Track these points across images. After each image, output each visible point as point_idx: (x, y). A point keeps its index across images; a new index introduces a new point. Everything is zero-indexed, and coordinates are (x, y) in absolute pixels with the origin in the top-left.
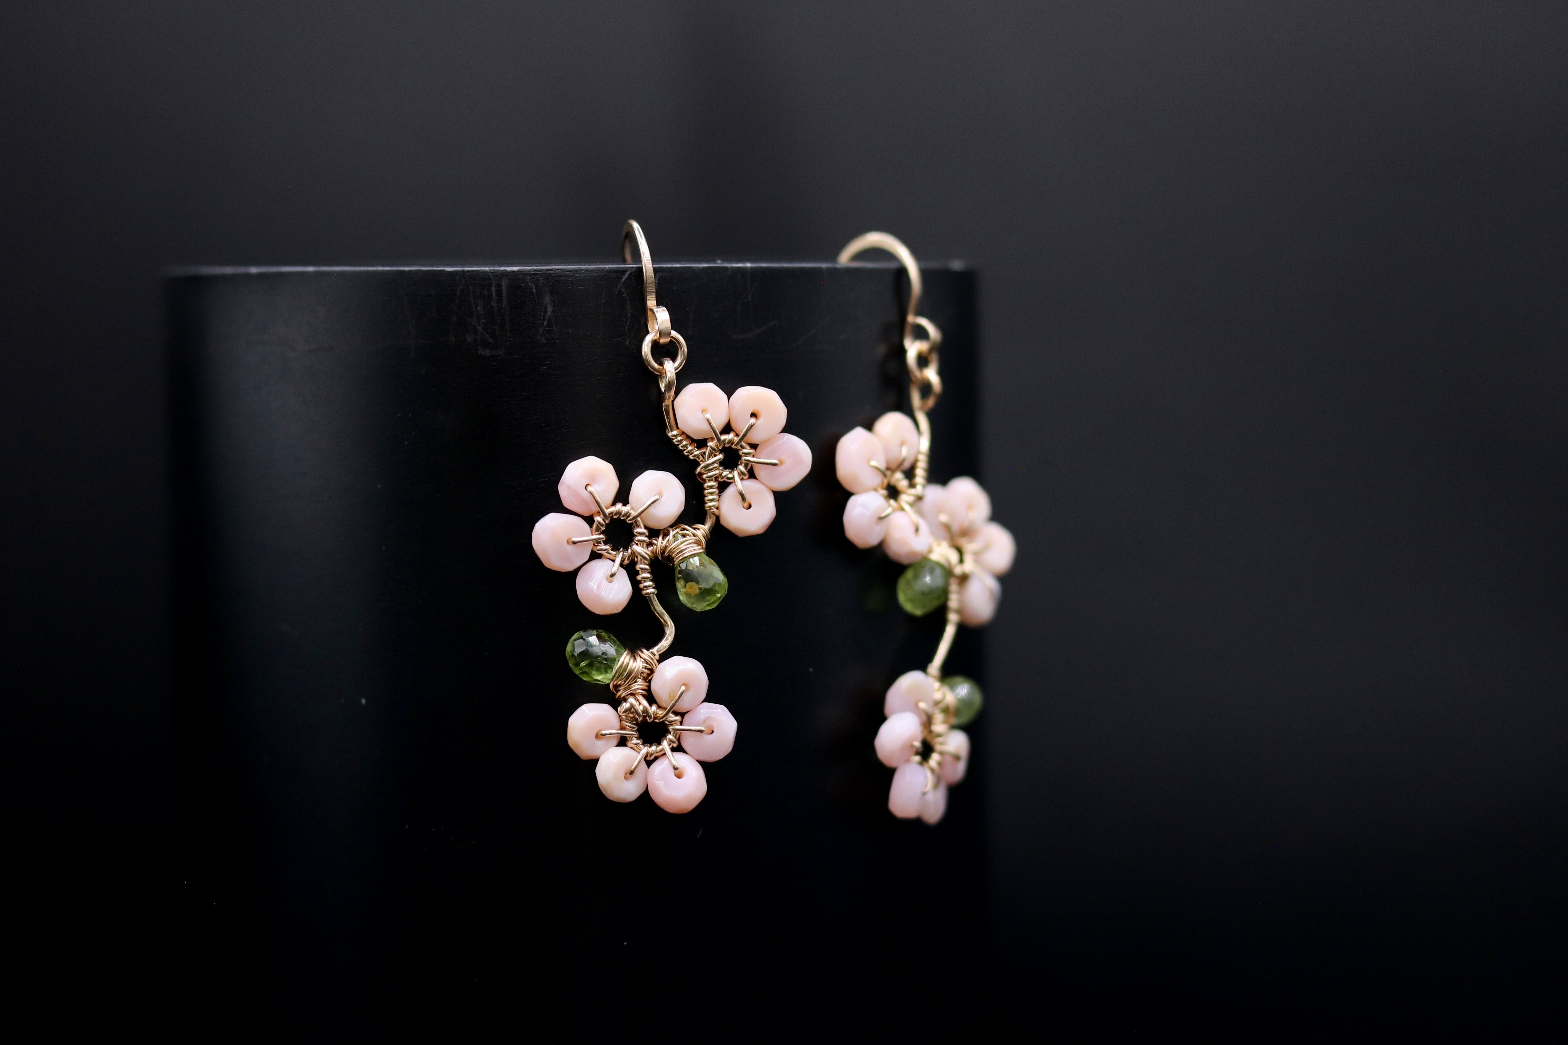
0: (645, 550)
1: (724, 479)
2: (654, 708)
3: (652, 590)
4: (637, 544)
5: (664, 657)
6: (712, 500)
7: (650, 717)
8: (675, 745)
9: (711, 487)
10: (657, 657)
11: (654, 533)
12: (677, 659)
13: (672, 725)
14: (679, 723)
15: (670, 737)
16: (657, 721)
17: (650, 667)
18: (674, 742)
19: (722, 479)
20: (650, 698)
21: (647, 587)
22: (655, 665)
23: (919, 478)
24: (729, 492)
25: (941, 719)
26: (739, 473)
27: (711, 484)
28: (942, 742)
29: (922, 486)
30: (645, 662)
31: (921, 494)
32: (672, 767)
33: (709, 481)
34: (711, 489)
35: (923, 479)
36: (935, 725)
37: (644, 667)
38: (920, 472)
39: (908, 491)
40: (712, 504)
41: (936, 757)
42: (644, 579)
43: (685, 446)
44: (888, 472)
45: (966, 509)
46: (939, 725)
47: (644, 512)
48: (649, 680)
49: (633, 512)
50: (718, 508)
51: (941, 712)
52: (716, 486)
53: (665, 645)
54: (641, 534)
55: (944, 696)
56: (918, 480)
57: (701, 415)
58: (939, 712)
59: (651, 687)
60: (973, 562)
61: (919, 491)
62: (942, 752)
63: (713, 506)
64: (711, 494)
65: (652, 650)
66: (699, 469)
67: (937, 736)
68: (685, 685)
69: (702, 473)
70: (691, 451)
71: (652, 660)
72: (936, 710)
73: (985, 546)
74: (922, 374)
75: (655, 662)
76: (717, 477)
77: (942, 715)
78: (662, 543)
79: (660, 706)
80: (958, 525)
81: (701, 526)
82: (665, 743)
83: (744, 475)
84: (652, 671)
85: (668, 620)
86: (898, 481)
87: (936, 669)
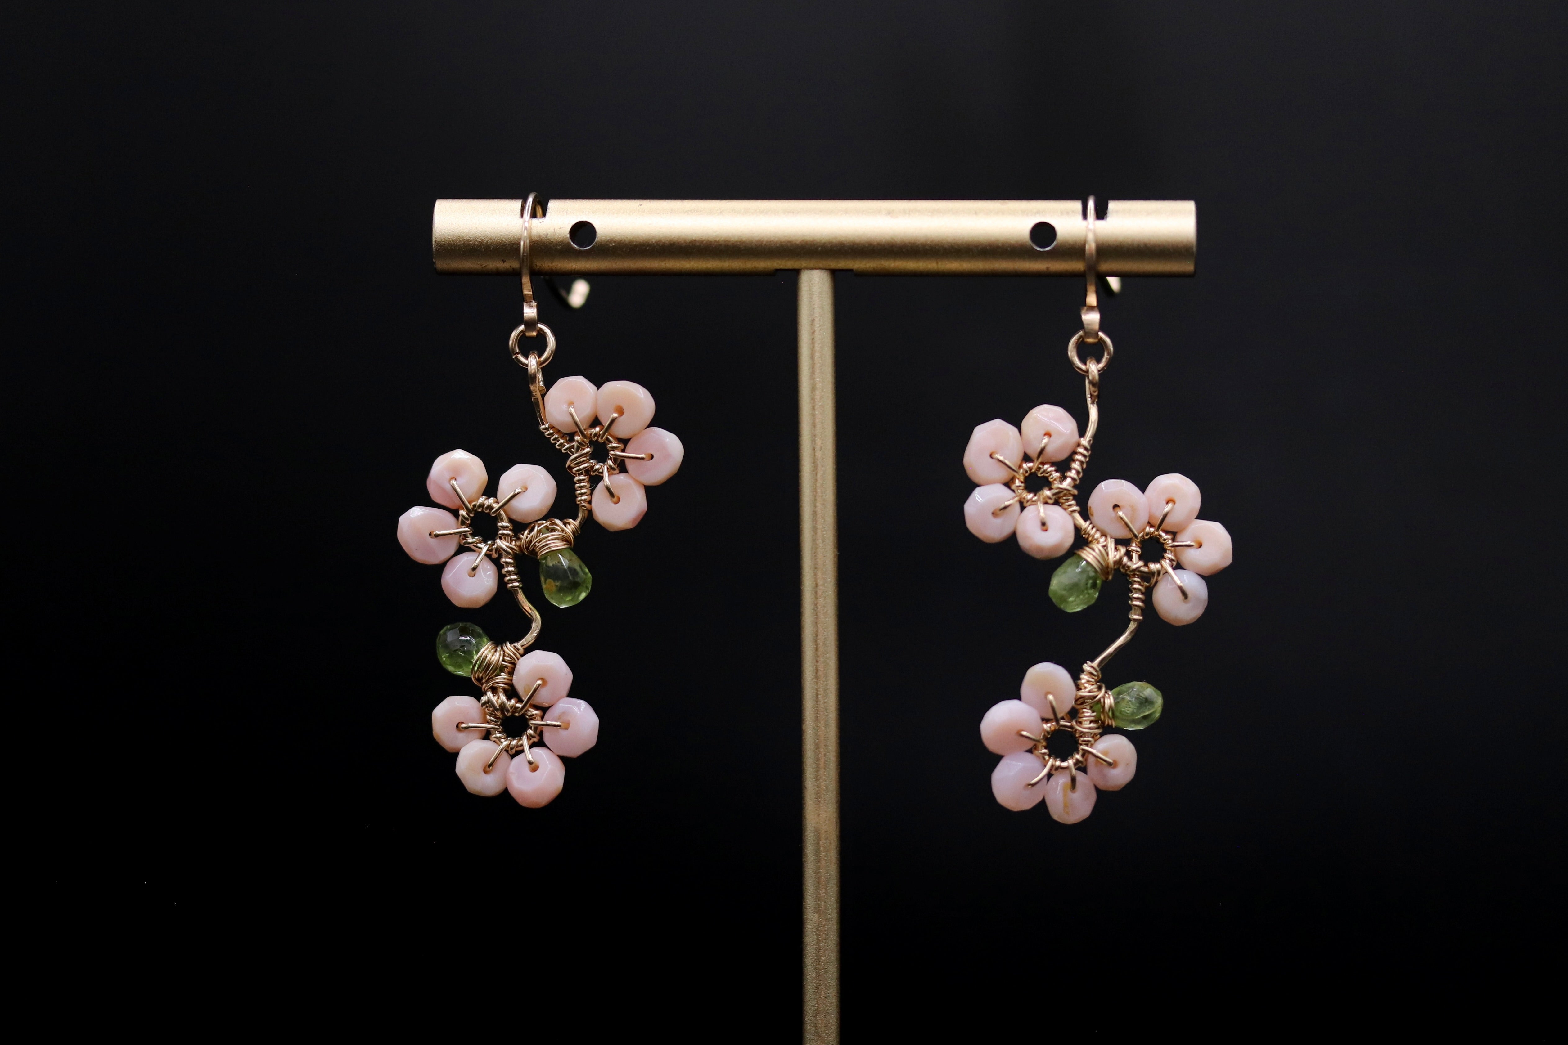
0: (508, 544)
1: (596, 473)
2: (513, 701)
3: (516, 584)
4: (501, 538)
5: (528, 650)
6: (582, 494)
7: (508, 711)
8: (535, 740)
9: (580, 481)
10: (521, 651)
11: (518, 527)
12: (538, 654)
13: (532, 719)
14: (539, 718)
15: (530, 732)
16: (517, 714)
17: (513, 661)
18: (534, 737)
19: (594, 472)
20: (511, 692)
21: (511, 581)
22: (518, 659)
23: (1074, 472)
24: (600, 486)
25: (1092, 718)
26: (608, 468)
27: (582, 477)
28: (1089, 741)
29: (1073, 479)
30: (504, 656)
31: (1069, 488)
32: (530, 763)
33: (580, 474)
34: (581, 482)
35: (1078, 473)
36: (1081, 723)
37: (504, 661)
38: (1076, 465)
39: (1056, 485)
40: (583, 498)
41: (1078, 756)
42: (509, 573)
43: (555, 439)
44: (1031, 465)
45: (1164, 503)
46: (1086, 724)
47: (505, 507)
48: (511, 673)
49: (496, 506)
50: (590, 502)
51: (1093, 712)
52: (587, 480)
53: (530, 638)
54: (504, 528)
55: (1097, 696)
56: (1073, 474)
57: (565, 407)
58: (1090, 711)
59: (512, 680)
60: (1171, 560)
61: (1066, 484)
62: (1085, 753)
63: (585, 500)
64: (581, 487)
65: (516, 644)
66: (568, 463)
67: (1083, 734)
68: (542, 679)
69: (572, 465)
70: (562, 445)
71: (515, 654)
72: (1085, 708)
73: (1192, 544)
74: (1085, 364)
75: (518, 655)
76: (587, 471)
77: (1095, 714)
78: (527, 537)
79: (520, 700)
80: (1143, 518)
81: (571, 520)
82: (525, 738)
83: (614, 469)
84: (514, 664)
85: (536, 615)
86: (1047, 473)
87: (1092, 667)
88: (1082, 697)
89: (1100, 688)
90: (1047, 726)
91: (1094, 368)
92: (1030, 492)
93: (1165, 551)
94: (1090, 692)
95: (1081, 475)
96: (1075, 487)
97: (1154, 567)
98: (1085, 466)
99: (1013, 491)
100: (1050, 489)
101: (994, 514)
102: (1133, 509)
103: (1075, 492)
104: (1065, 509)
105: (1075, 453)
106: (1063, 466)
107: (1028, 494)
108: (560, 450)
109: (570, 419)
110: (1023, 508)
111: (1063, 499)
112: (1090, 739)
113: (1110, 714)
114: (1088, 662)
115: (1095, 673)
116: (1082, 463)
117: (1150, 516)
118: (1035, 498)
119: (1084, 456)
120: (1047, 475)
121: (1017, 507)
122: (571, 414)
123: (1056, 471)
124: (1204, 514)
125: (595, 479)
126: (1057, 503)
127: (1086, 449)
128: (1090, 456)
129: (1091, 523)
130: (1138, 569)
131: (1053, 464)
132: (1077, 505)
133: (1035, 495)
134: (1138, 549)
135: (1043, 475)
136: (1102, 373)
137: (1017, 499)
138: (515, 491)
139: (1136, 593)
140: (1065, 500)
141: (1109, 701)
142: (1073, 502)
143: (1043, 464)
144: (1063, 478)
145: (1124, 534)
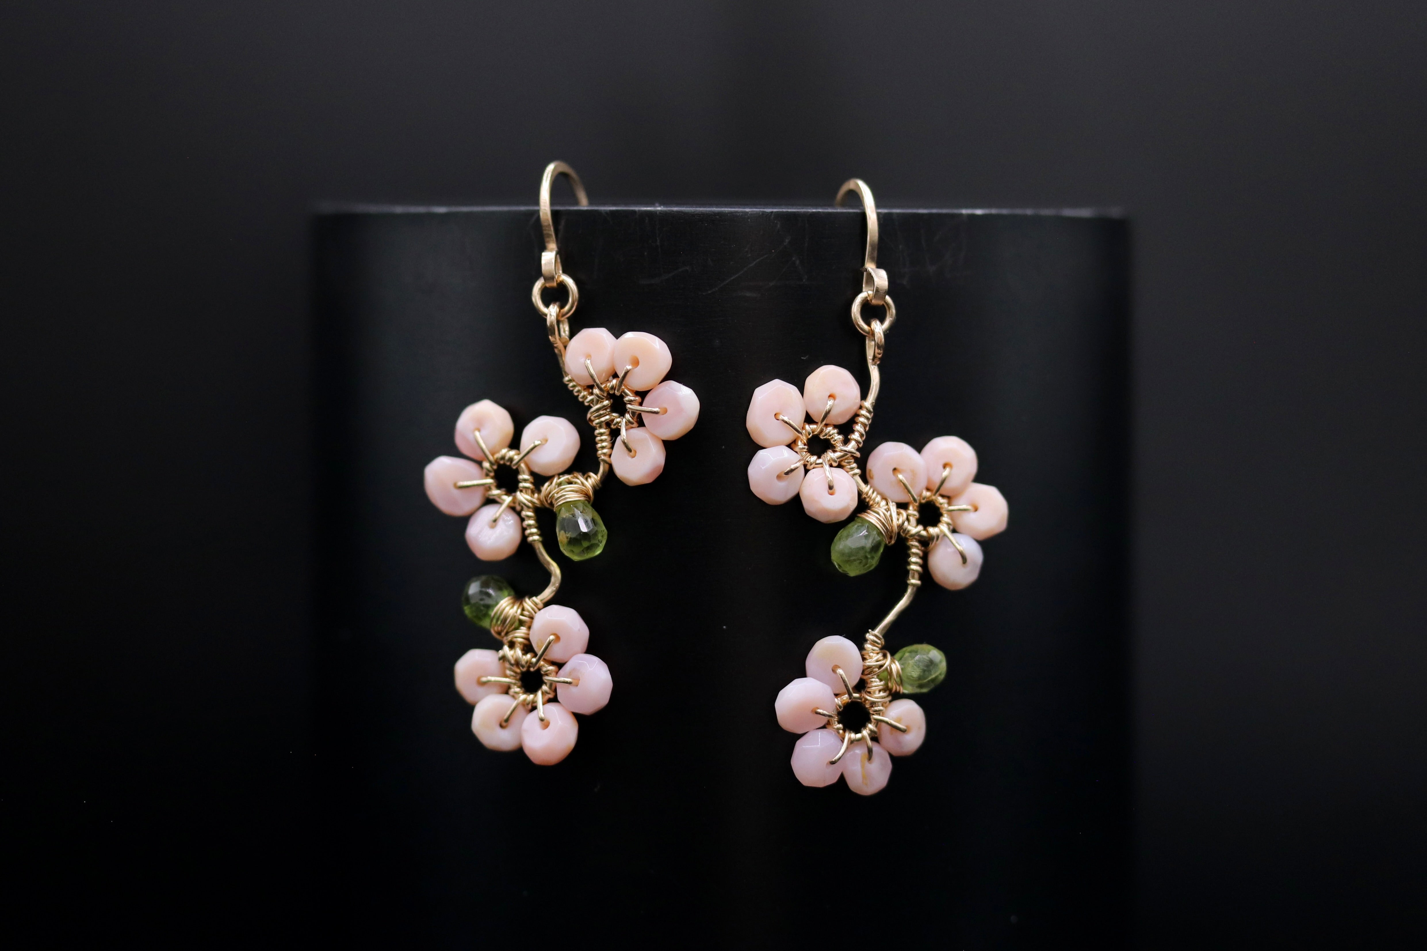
0: (528, 497)
1: (616, 426)
2: (528, 656)
3: (536, 537)
4: (521, 491)
5: (547, 604)
6: (603, 448)
7: (523, 667)
8: (549, 696)
9: (601, 434)
10: (541, 605)
11: (539, 480)
12: (555, 608)
13: (547, 675)
14: (554, 674)
15: (545, 688)
16: (532, 669)
17: (531, 616)
18: (549, 694)
19: (613, 425)
20: (528, 648)
21: (532, 534)
22: (535, 613)
23: (857, 434)
24: (619, 440)
25: (881, 687)
26: (626, 422)
27: (602, 430)
28: (880, 711)
29: (857, 442)
30: (523, 610)
31: (853, 450)
32: (542, 720)
33: (601, 427)
34: (602, 436)
35: (861, 435)
36: (870, 693)
37: (522, 614)
38: (859, 428)
39: (840, 446)
40: (605, 451)
41: (870, 726)
42: (530, 526)
43: (579, 391)
44: (813, 426)
45: (941, 467)
46: (876, 693)
47: (526, 458)
48: (529, 628)
49: (517, 458)
50: (610, 456)
51: (881, 680)
52: (608, 433)
53: (548, 593)
54: (525, 480)
55: (885, 664)
56: (856, 436)
57: (582, 360)
58: (877, 680)
59: (528, 634)
60: (948, 524)
61: (852, 447)
62: (878, 721)
63: (605, 454)
64: (602, 441)
65: (534, 598)
66: (589, 416)
67: (873, 704)
68: (554, 634)
69: (592, 418)
70: (584, 397)
71: (533, 609)
72: (873, 678)
73: (969, 507)
74: (869, 325)
75: (536, 609)
76: (608, 424)
77: (882, 683)
78: (546, 489)
79: (535, 655)
80: (923, 483)
81: (592, 474)
82: (539, 693)
83: (632, 423)
84: (532, 618)
85: (555, 569)
86: (830, 436)
87: (876, 636)
88: (869, 667)
89: (885, 656)
90: (838, 701)
91: (879, 328)
92: (813, 454)
93: (941, 515)
94: (877, 661)
95: (864, 437)
96: (858, 450)
97: (933, 531)
98: (867, 429)
99: (796, 452)
100: (833, 452)
101: (779, 477)
102: (914, 474)
103: (858, 454)
104: (847, 472)
105: (857, 415)
106: (846, 429)
107: (812, 457)
108: (583, 403)
109: (587, 373)
110: (807, 471)
111: (845, 462)
112: (881, 708)
113: (898, 680)
114: (870, 630)
115: (879, 641)
116: (864, 425)
117: (929, 481)
118: (820, 461)
119: (868, 419)
120: (829, 437)
121: (802, 470)
122: (587, 368)
123: (839, 433)
124: (980, 478)
125: (615, 433)
126: (840, 466)
127: (869, 411)
128: (873, 419)
129: (871, 487)
130: (918, 534)
131: (835, 427)
132: (858, 468)
133: (819, 457)
134: (916, 513)
135: (825, 437)
136: (887, 334)
137: (802, 462)
138: (534, 443)
139: (914, 557)
140: (848, 463)
141: (896, 667)
142: (855, 465)
143: (826, 426)
144: (846, 441)
145: (903, 498)
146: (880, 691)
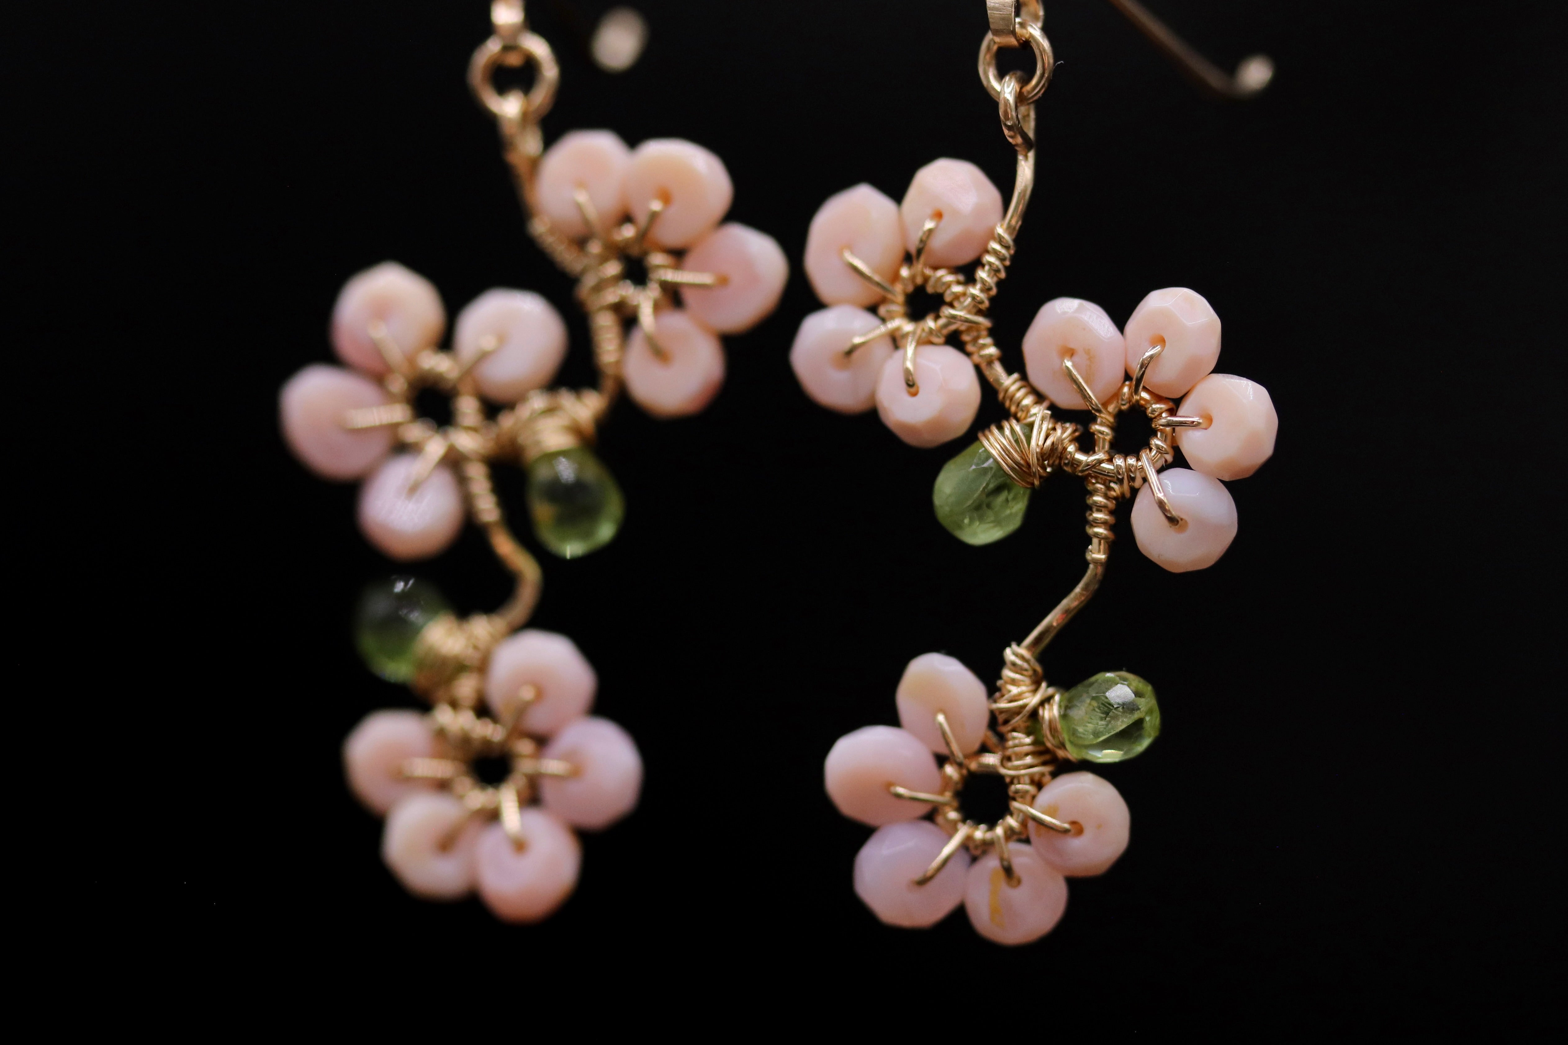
4: (461, 428)
5: (515, 630)
6: (608, 348)
11: (494, 407)
12: (534, 638)
21: (484, 509)
23: (978, 286)
25: (1029, 748)
26: (650, 301)
28: (1027, 792)
34: (606, 329)
36: (1007, 758)
38: (982, 274)
40: (611, 354)
41: (1011, 821)
42: (479, 494)
43: (559, 248)
44: (915, 270)
46: (1019, 759)
47: (470, 373)
49: (451, 370)
50: (621, 364)
51: (1027, 735)
53: (519, 608)
54: (468, 408)
55: (1031, 705)
56: (977, 289)
57: (570, 191)
58: (1022, 735)
60: (1161, 451)
63: (611, 360)
64: (606, 336)
65: (493, 618)
66: (581, 291)
67: (1015, 779)
70: (571, 260)
71: (491, 638)
72: (1014, 730)
73: (1200, 419)
74: (1003, 84)
75: (496, 640)
77: (1031, 739)
80: (1111, 373)
81: (589, 395)
85: (528, 568)
86: (944, 285)
87: (1021, 653)
88: (1002, 711)
89: (1037, 691)
90: (948, 772)
92: (910, 320)
93: (1154, 433)
94: (1019, 700)
95: (994, 292)
98: (1003, 275)
99: (882, 318)
100: (937, 317)
101: (834, 362)
104: (968, 354)
105: (985, 249)
107: (907, 324)
110: (894, 348)
111: (965, 336)
112: (1027, 787)
114: (1011, 645)
115: (1025, 665)
116: (996, 270)
119: (1001, 257)
120: (941, 287)
121: (884, 346)
122: (578, 207)
123: (955, 282)
124: (1226, 363)
126: (950, 342)
127: (1005, 245)
128: (1013, 258)
129: (1020, 379)
131: (952, 268)
132: (998, 343)
135: (935, 288)
137: (888, 332)
139: (1099, 511)
140: (970, 337)
142: (988, 340)
143: (936, 268)
145: (1068, 400)
146: (1027, 754)
